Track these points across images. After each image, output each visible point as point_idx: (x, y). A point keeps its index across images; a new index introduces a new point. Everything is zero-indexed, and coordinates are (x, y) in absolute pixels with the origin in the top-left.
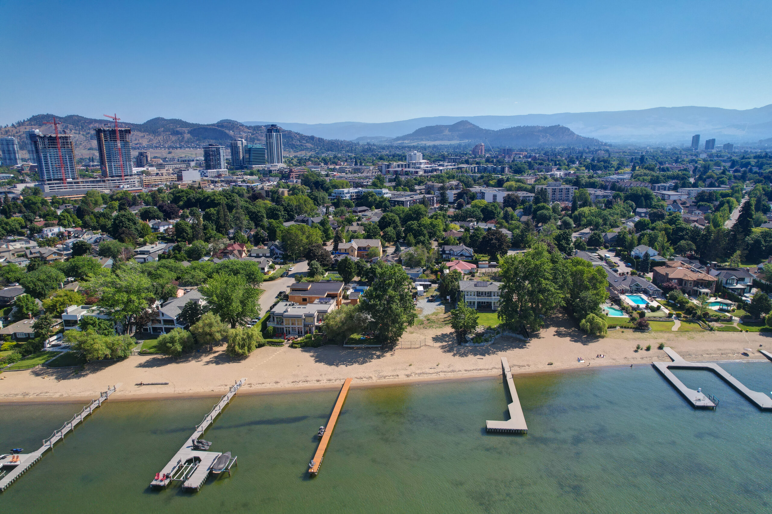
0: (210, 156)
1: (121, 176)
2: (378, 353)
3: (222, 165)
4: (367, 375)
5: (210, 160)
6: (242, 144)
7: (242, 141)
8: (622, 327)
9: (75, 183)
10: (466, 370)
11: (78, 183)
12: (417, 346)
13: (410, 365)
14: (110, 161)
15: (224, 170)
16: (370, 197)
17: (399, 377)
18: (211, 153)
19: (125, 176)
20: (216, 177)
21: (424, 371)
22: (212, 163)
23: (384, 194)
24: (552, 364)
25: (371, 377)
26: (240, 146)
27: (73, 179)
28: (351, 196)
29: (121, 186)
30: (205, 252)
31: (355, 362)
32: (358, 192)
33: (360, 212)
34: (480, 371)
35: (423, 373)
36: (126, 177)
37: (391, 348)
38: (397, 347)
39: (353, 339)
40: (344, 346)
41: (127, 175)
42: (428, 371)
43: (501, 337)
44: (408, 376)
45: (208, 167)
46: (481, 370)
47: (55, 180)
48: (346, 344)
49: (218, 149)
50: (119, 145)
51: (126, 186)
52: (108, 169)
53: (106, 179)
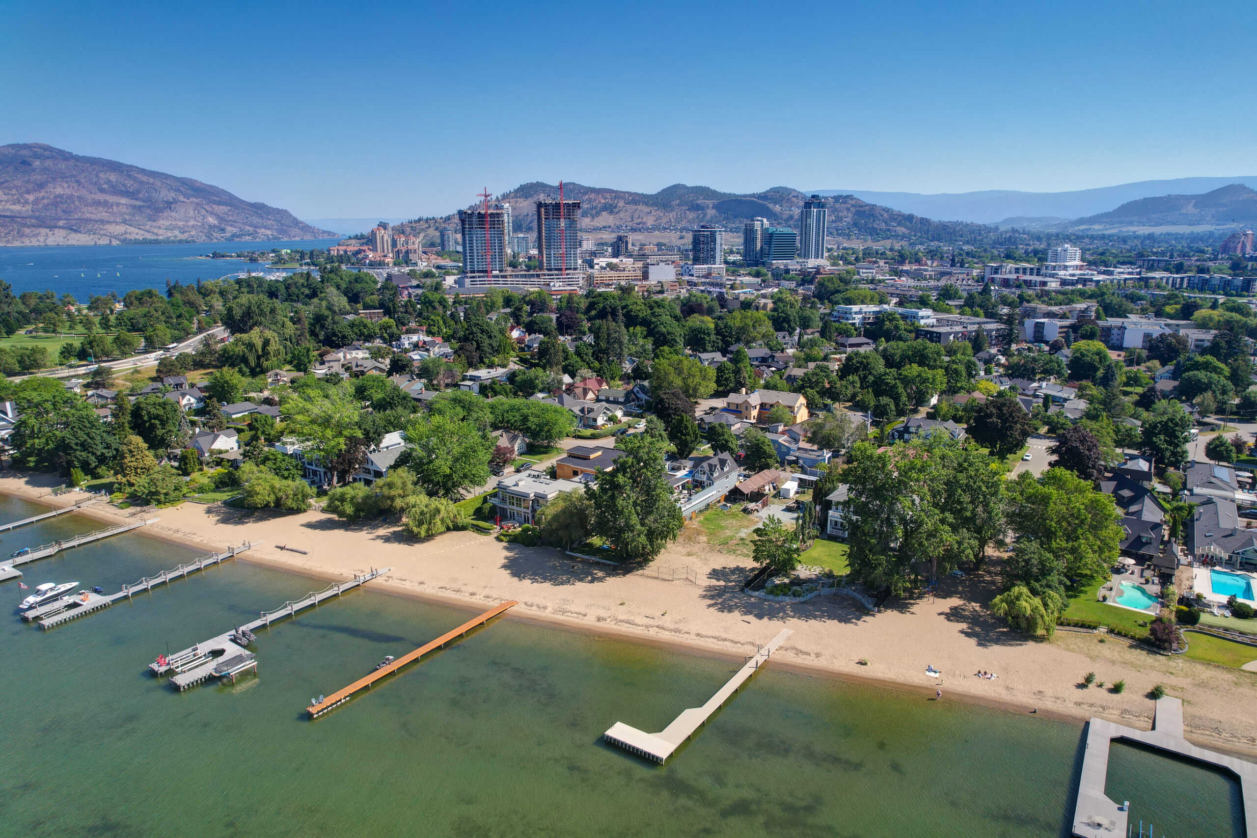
0: (699, 244)
1: (560, 270)
2: (600, 574)
3: (718, 260)
4: (543, 603)
5: (699, 251)
6: (762, 225)
7: (762, 221)
8: (1111, 631)
9: (503, 277)
10: (698, 635)
11: (505, 277)
12: (671, 578)
13: (622, 604)
14: (549, 248)
15: (719, 266)
16: (887, 323)
17: (585, 618)
18: (702, 239)
19: (567, 269)
20: (703, 277)
21: (632, 618)
22: (702, 255)
23: (922, 318)
24: (865, 664)
25: (545, 608)
26: (759, 229)
27: (501, 271)
28: (864, 318)
29: (552, 284)
30: (540, 386)
31: (550, 580)
32: (879, 312)
33: (851, 346)
34: (721, 643)
35: (628, 622)
36: (568, 272)
37: (627, 571)
38: (640, 572)
39: (591, 545)
40: (567, 552)
41: (570, 269)
42: (639, 620)
43: (835, 594)
44: (599, 619)
45: (696, 260)
46: (725, 640)
47: (479, 272)
48: (572, 550)
49: (713, 234)
50: (563, 225)
51: (557, 284)
52: (545, 259)
53: (541, 273)
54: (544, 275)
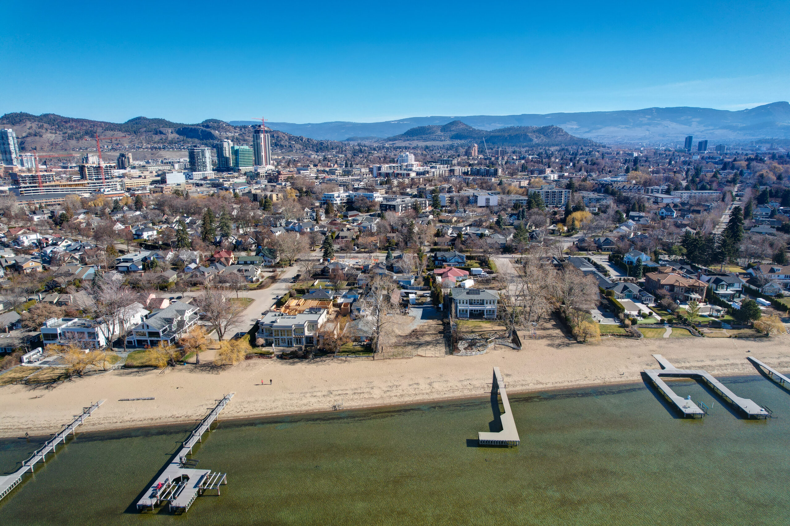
0: (194, 158)
1: (101, 179)
3: (208, 168)
5: (195, 162)
6: (229, 145)
7: (228, 142)
8: (613, 335)
9: (53, 186)
10: (458, 381)
12: (409, 356)
13: (402, 376)
16: (360, 202)
18: (196, 155)
20: (201, 179)
21: (416, 382)
22: (197, 166)
23: (376, 197)
26: (227, 147)
27: (50, 182)
28: (341, 200)
29: (102, 190)
32: (349, 196)
33: (351, 216)
36: (107, 180)
42: (420, 381)
43: (494, 346)
45: (193, 169)
49: (203, 151)
52: (87, 171)
53: (86, 182)
54: (88, 184)
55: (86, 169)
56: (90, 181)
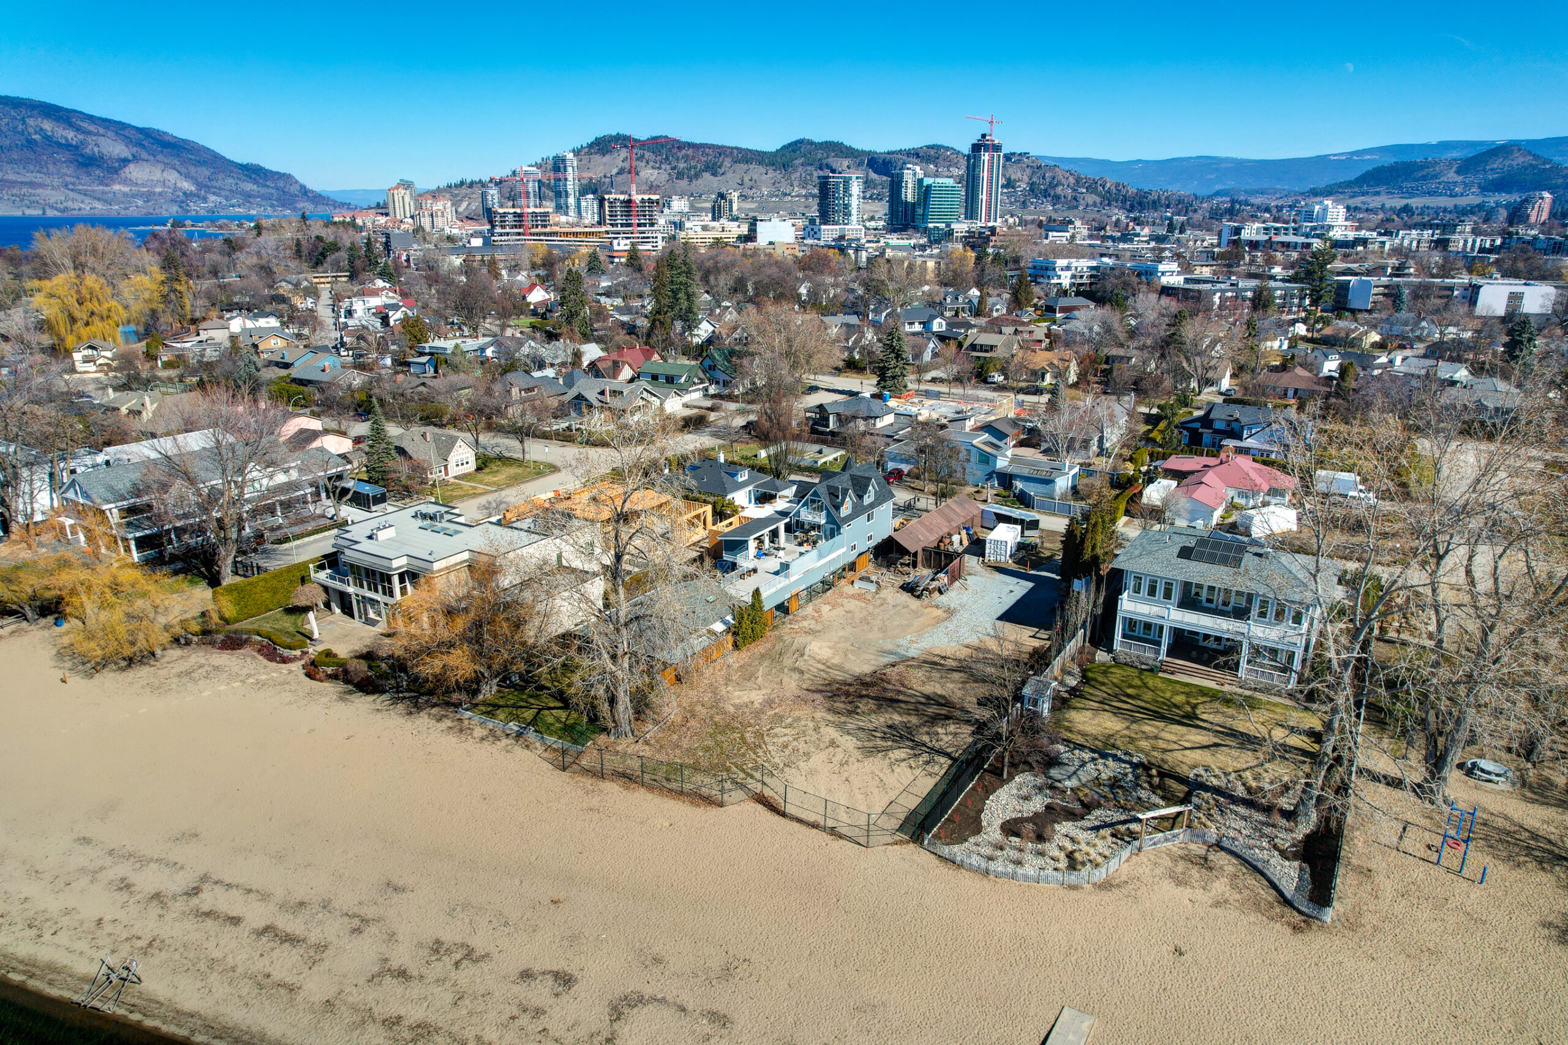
0: (828, 195)
3: (854, 218)
5: (828, 205)
6: (914, 175)
7: (913, 169)
9: (546, 234)
11: (550, 234)
15: (855, 227)
18: (832, 188)
20: (833, 240)
22: (832, 214)
23: (1163, 274)
26: (909, 180)
28: (1075, 276)
32: (1097, 267)
33: (1064, 309)
45: (824, 218)
49: (847, 182)
51: (623, 243)
52: (607, 209)
53: (603, 229)
54: (607, 232)
55: (607, 204)
56: (609, 228)
